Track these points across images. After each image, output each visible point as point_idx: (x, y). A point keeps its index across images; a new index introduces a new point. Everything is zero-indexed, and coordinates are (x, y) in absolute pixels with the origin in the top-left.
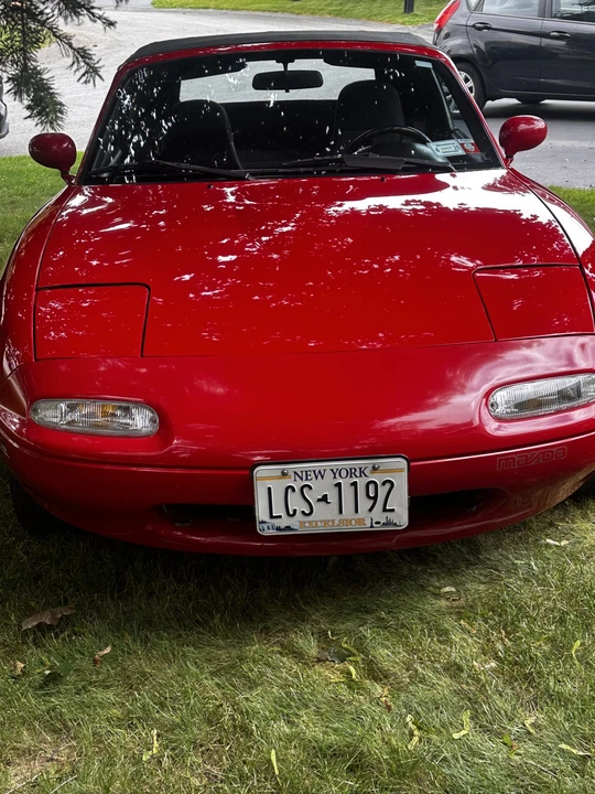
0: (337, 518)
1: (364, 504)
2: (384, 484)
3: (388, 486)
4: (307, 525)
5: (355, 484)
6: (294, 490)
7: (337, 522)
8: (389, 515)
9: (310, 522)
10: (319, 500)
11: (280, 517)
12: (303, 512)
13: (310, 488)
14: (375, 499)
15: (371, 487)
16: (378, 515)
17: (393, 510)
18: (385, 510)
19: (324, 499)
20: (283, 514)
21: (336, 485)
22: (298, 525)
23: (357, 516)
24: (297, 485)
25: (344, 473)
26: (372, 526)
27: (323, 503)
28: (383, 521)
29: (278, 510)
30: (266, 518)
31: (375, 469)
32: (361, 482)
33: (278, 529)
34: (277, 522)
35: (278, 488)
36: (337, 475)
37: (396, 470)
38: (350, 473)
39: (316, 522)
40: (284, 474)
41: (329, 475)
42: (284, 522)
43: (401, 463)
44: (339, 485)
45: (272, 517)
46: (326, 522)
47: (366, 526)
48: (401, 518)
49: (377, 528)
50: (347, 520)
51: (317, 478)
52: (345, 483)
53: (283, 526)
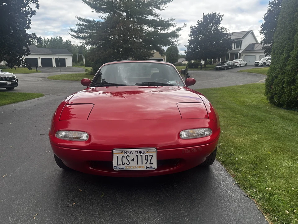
0: (137, 165)
1: (145, 161)
2: (150, 156)
3: (151, 156)
4: (128, 167)
5: (142, 156)
6: (124, 157)
7: (136, 167)
8: (151, 165)
9: (129, 167)
10: (131, 160)
11: (120, 165)
12: (127, 164)
13: (129, 156)
14: (147, 160)
15: (146, 157)
16: (148, 165)
17: (152, 164)
18: (150, 164)
19: (133, 160)
20: (121, 164)
21: (136, 156)
22: (126, 167)
23: (142, 165)
24: (125, 155)
25: (138, 152)
26: (146, 169)
27: (133, 161)
28: (150, 167)
29: (120, 163)
30: (116, 165)
31: (148, 151)
32: (144, 155)
33: (120, 169)
34: (119, 166)
35: (120, 156)
36: (137, 153)
37: (153, 152)
38: (140, 152)
39: (131, 167)
40: (122, 152)
41: (134, 153)
42: (122, 166)
43: (155, 150)
44: (137, 156)
45: (118, 165)
46: (133, 167)
47: (145, 168)
48: (155, 166)
49: (148, 169)
50: (139, 166)
51: (131, 153)
52: (139, 155)
53: (121, 168)
